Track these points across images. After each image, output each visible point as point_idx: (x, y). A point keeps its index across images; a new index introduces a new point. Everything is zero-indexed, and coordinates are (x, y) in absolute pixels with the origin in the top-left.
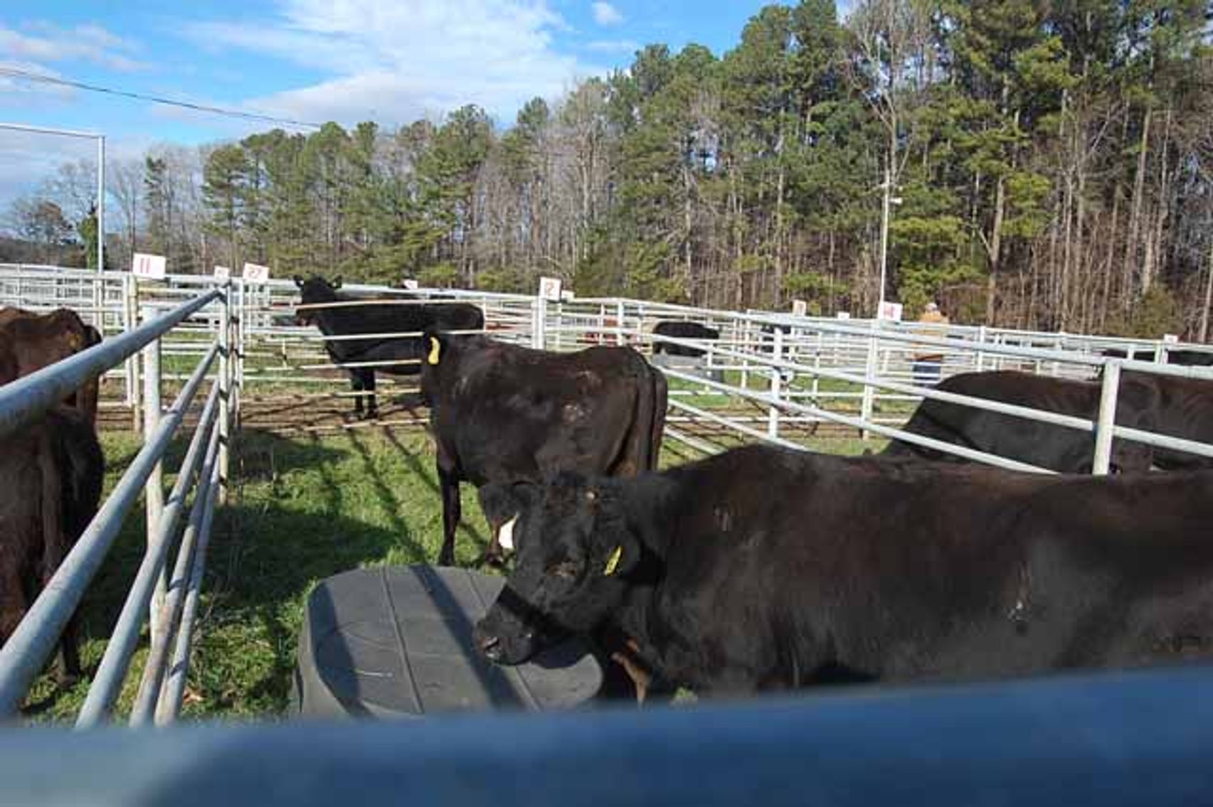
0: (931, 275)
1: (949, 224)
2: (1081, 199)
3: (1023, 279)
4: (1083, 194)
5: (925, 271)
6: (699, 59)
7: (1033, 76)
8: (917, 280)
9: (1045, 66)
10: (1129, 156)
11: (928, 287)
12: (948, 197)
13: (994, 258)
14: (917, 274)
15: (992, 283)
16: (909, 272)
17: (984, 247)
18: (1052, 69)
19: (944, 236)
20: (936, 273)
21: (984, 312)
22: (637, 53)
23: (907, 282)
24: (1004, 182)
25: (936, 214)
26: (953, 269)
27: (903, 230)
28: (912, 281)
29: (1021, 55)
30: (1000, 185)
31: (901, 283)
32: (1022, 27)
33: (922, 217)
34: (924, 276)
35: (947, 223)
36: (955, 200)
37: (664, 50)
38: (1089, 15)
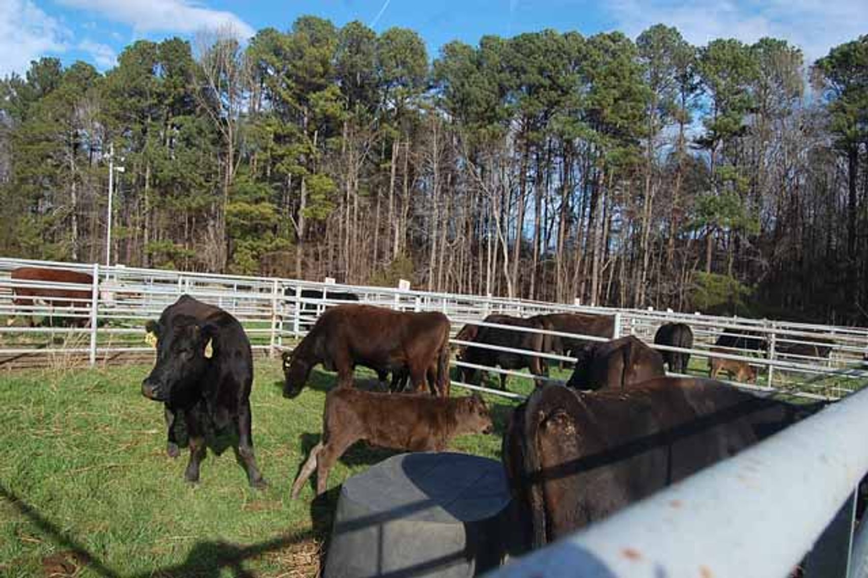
0: (255, 245)
1: (267, 208)
2: (356, 196)
3: (320, 248)
4: (357, 192)
5: (251, 242)
6: (87, 73)
7: (321, 110)
8: (246, 247)
9: (329, 104)
10: (385, 169)
11: (255, 253)
12: (268, 189)
13: (300, 233)
14: (246, 244)
15: (300, 251)
16: (240, 242)
17: (293, 226)
18: (333, 106)
19: (264, 217)
20: (259, 243)
21: (294, 270)
22: (33, 62)
23: (239, 249)
24: (306, 181)
25: (257, 201)
26: (272, 241)
27: (235, 211)
28: (243, 248)
29: (314, 96)
30: (303, 183)
31: (235, 251)
32: (314, 76)
33: (248, 203)
34: (250, 245)
35: (265, 207)
36: (272, 192)
37: (57, 63)
38: (358, 75)
